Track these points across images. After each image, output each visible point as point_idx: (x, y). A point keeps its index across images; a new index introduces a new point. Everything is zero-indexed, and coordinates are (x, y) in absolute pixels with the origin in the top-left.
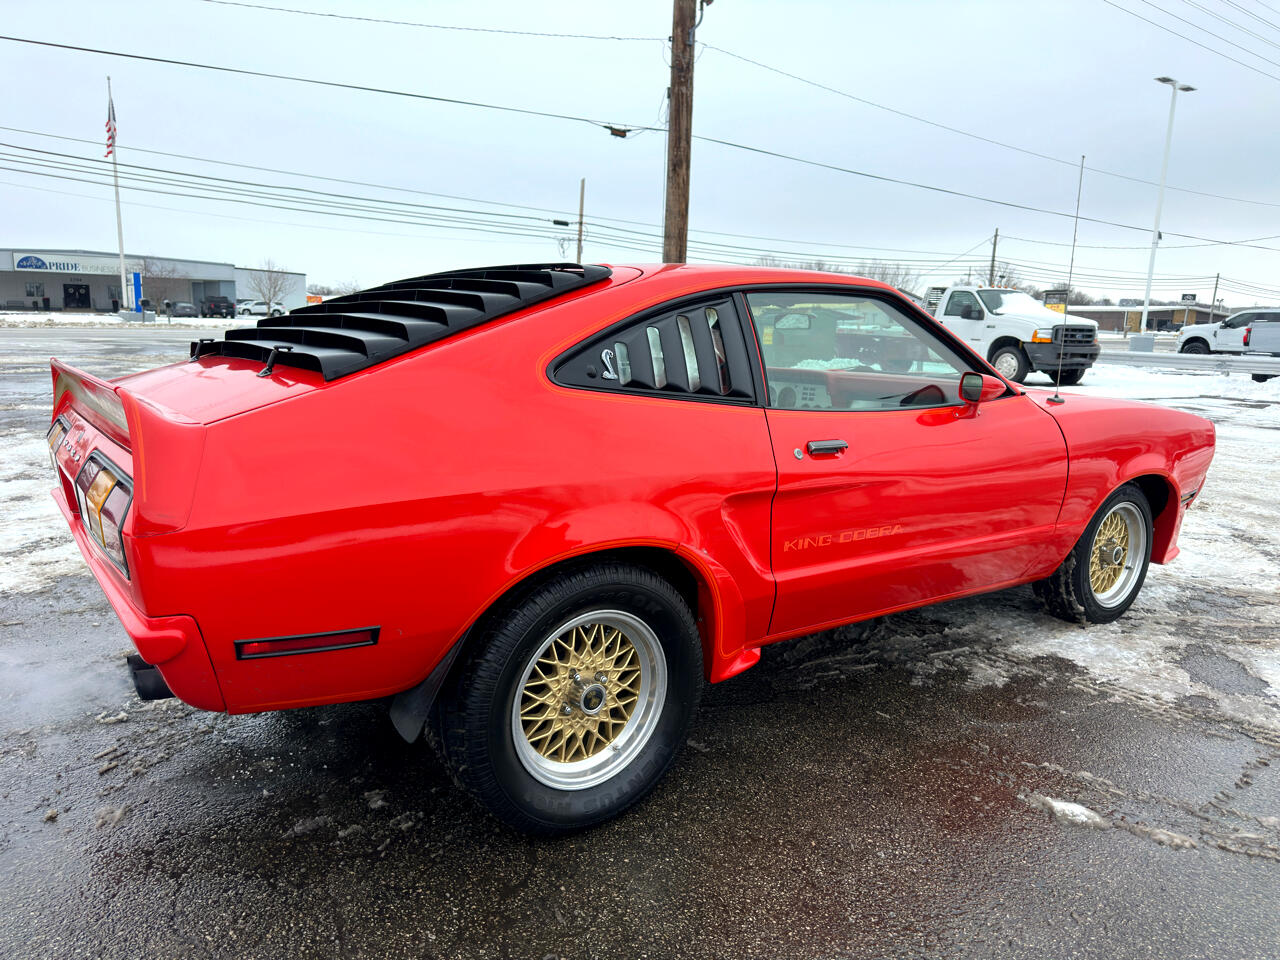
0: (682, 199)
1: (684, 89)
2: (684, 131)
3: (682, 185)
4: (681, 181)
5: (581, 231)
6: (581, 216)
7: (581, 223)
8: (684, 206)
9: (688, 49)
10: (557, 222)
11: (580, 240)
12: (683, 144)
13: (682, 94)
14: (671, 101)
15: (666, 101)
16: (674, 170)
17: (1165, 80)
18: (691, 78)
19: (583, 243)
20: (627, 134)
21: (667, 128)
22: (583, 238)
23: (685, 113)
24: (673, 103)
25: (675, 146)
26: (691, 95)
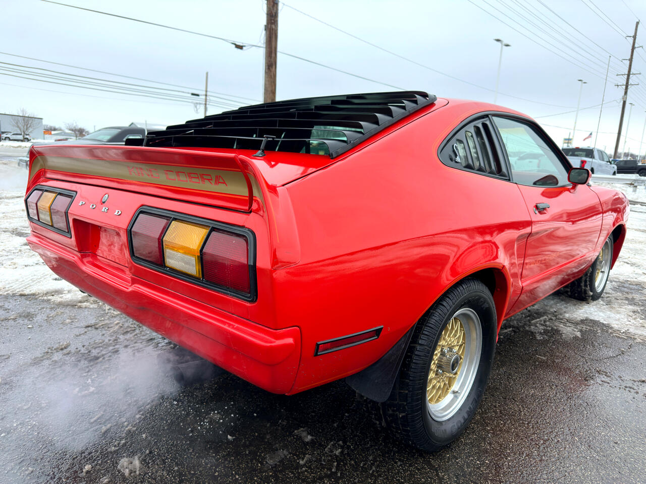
0: (273, 84)
1: (273, 26)
2: (273, 49)
3: (273, 77)
4: (272, 75)
5: (206, 99)
6: (206, 91)
7: (206, 95)
8: (274, 88)
9: (275, 5)
10: (193, 94)
11: (206, 104)
12: (273, 55)
13: (273, 29)
14: (266, 32)
15: (264, 32)
16: (269, 69)
17: (498, 40)
18: (277, 21)
19: (208, 106)
20: (244, 48)
21: (265, 46)
22: (208, 103)
23: (274, 37)
24: (268, 33)
25: (269, 56)
26: (277, 30)
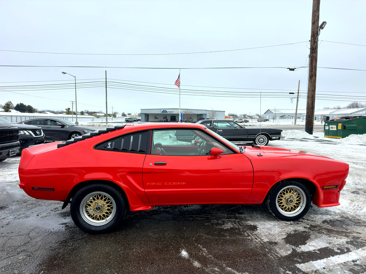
1: (314, 55)
2: (314, 67)
4: (313, 81)
5: (298, 95)
6: (299, 91)
7: (298, 93)
8: (314, 88)
9: (315, 43)
10: (290, 93)
11: (298, 98)
12: (314, 70)
13: (313, 56)
16: (311, 78)
18: (317, 51)
20: (295, 69)
21: (309, 66)
22: (299, 97)
23: (314, 61)
24: (311, 59)
25: (311, 71)
26: (317, 56)
